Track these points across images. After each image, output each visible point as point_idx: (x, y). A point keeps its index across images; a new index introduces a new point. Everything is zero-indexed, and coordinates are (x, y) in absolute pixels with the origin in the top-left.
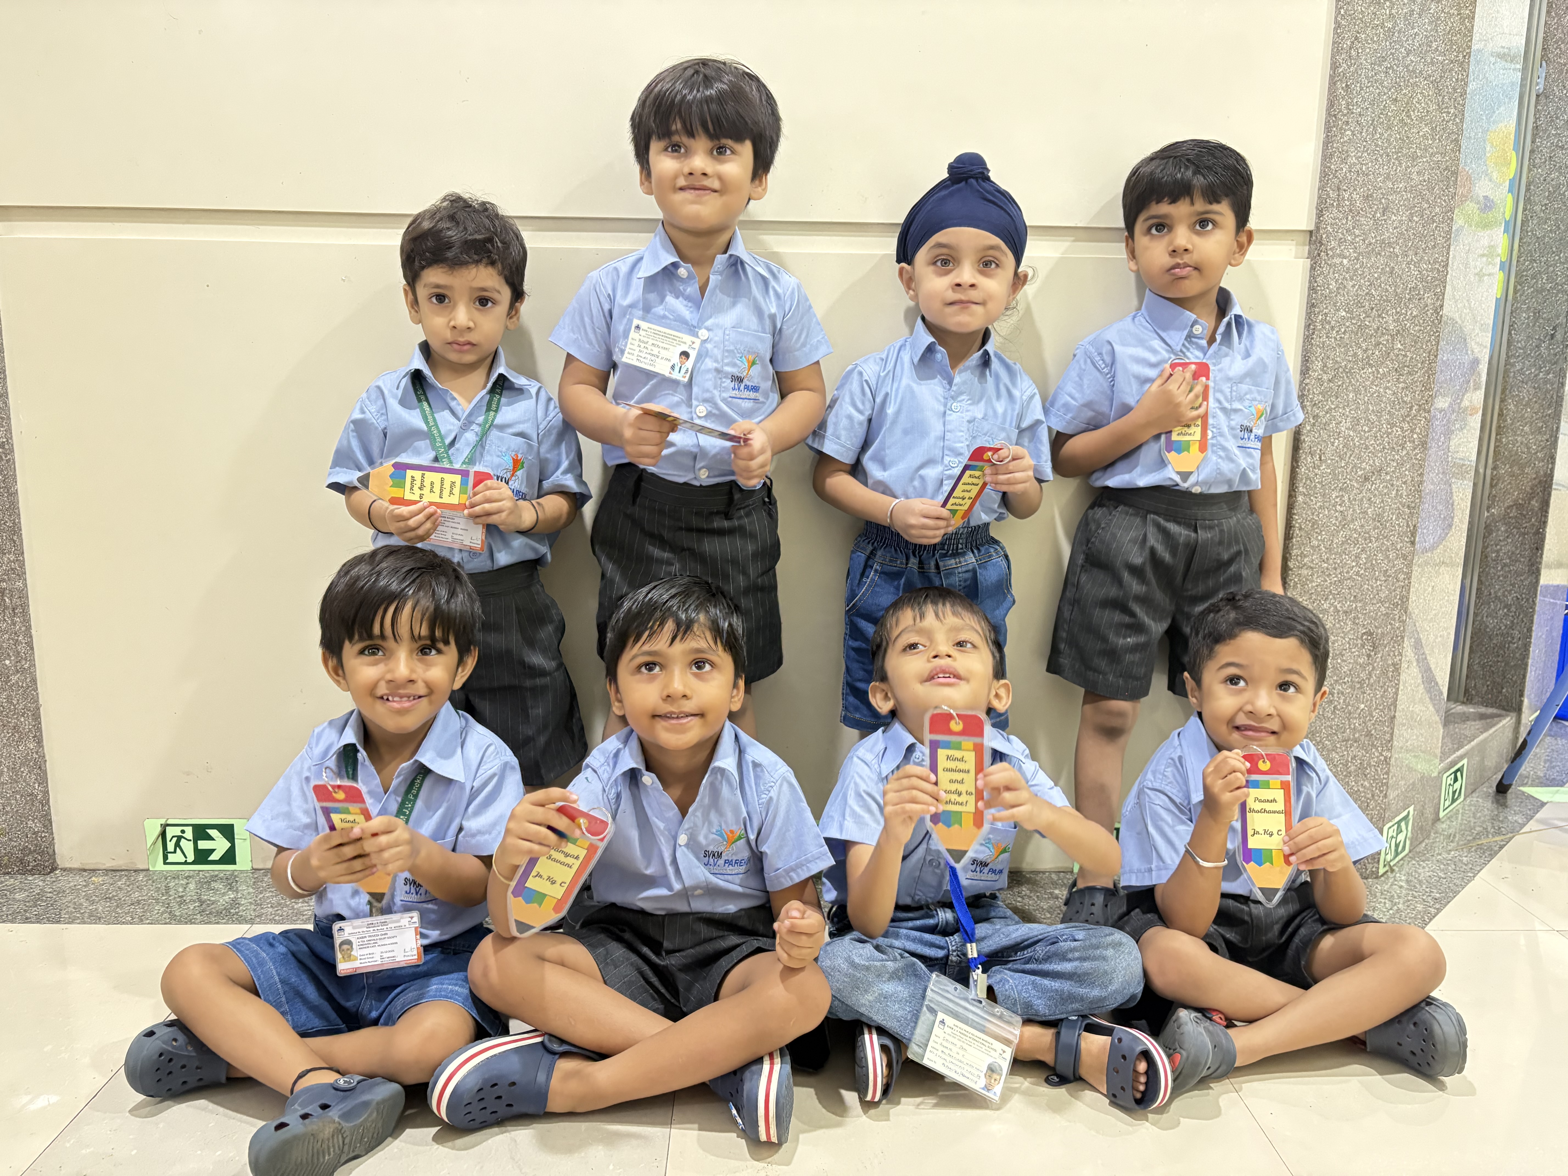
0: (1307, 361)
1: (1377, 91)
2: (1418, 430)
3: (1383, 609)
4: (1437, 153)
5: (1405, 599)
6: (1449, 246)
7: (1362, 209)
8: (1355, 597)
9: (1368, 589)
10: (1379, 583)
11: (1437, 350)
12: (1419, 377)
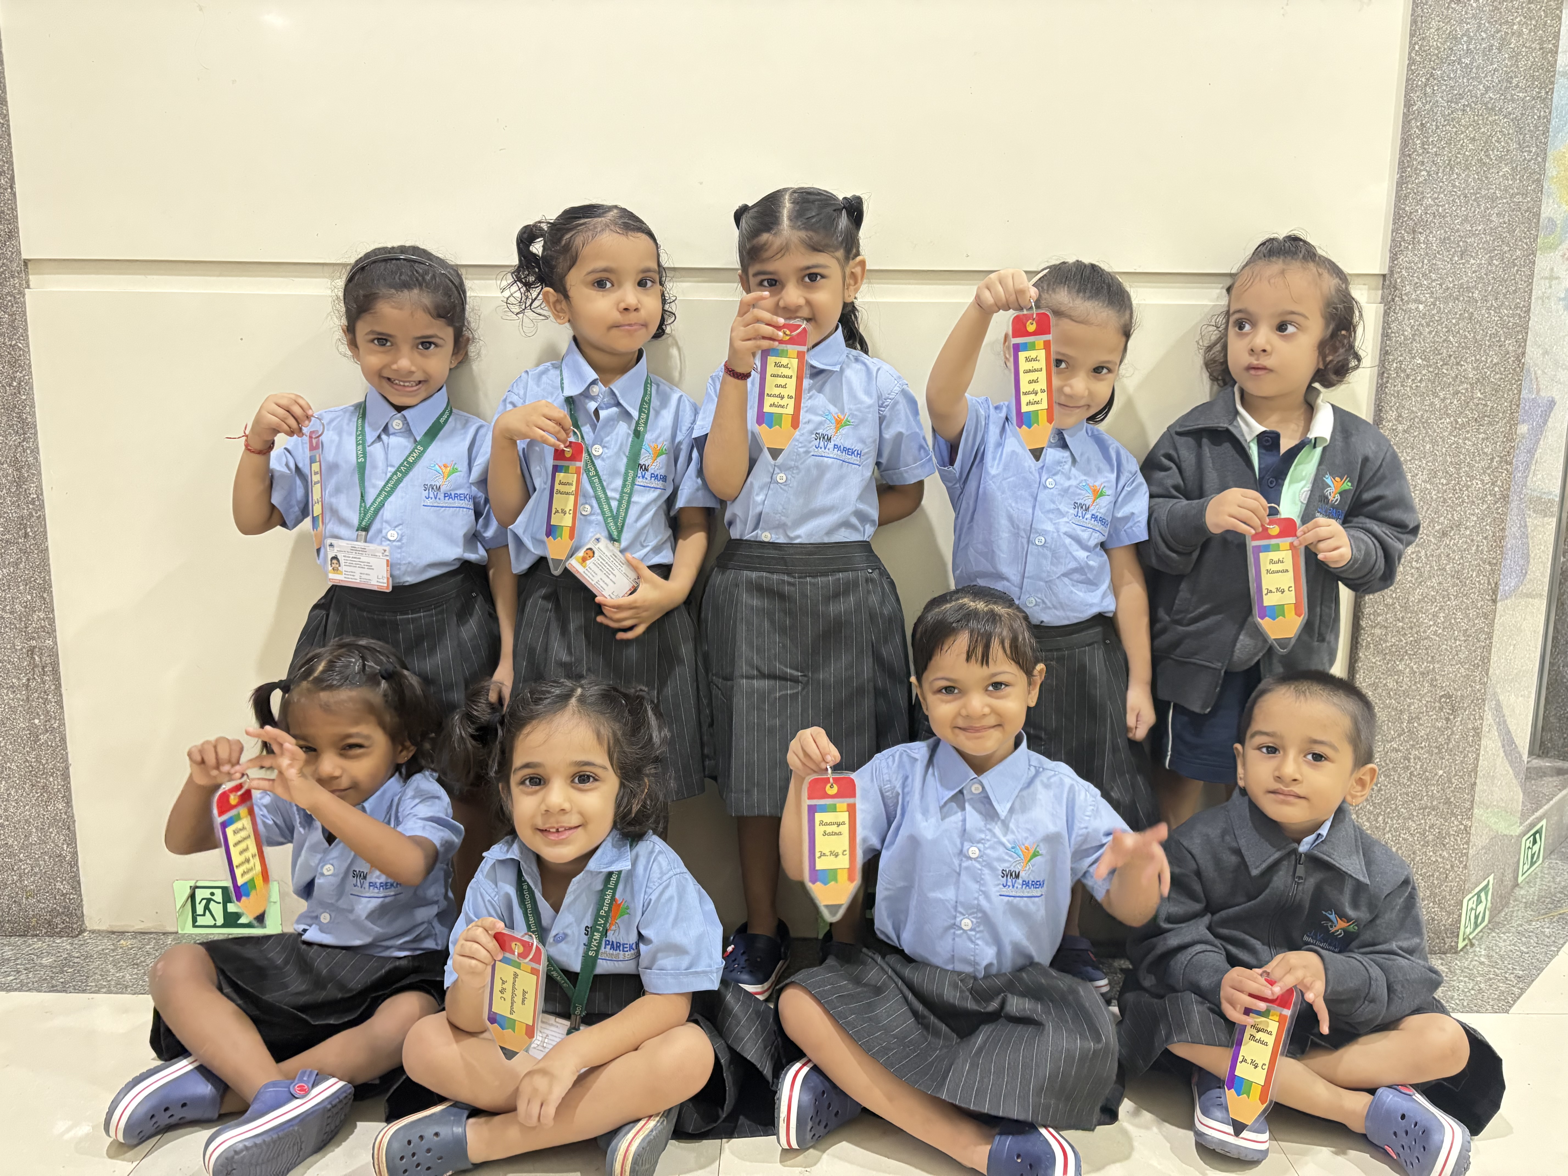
0: (1381, 410)
1: (1454, 130)
2: (1499, 483)
3: (1462, 670)
4: (1518, 194)
5: (1486, 661)
6: (1531, 290)
7: (1438, 252)
8: (1432, 657)
9: (1446, 649)
10: (1458, 643)
11: (1519, 399)
12: (1501, 427)
